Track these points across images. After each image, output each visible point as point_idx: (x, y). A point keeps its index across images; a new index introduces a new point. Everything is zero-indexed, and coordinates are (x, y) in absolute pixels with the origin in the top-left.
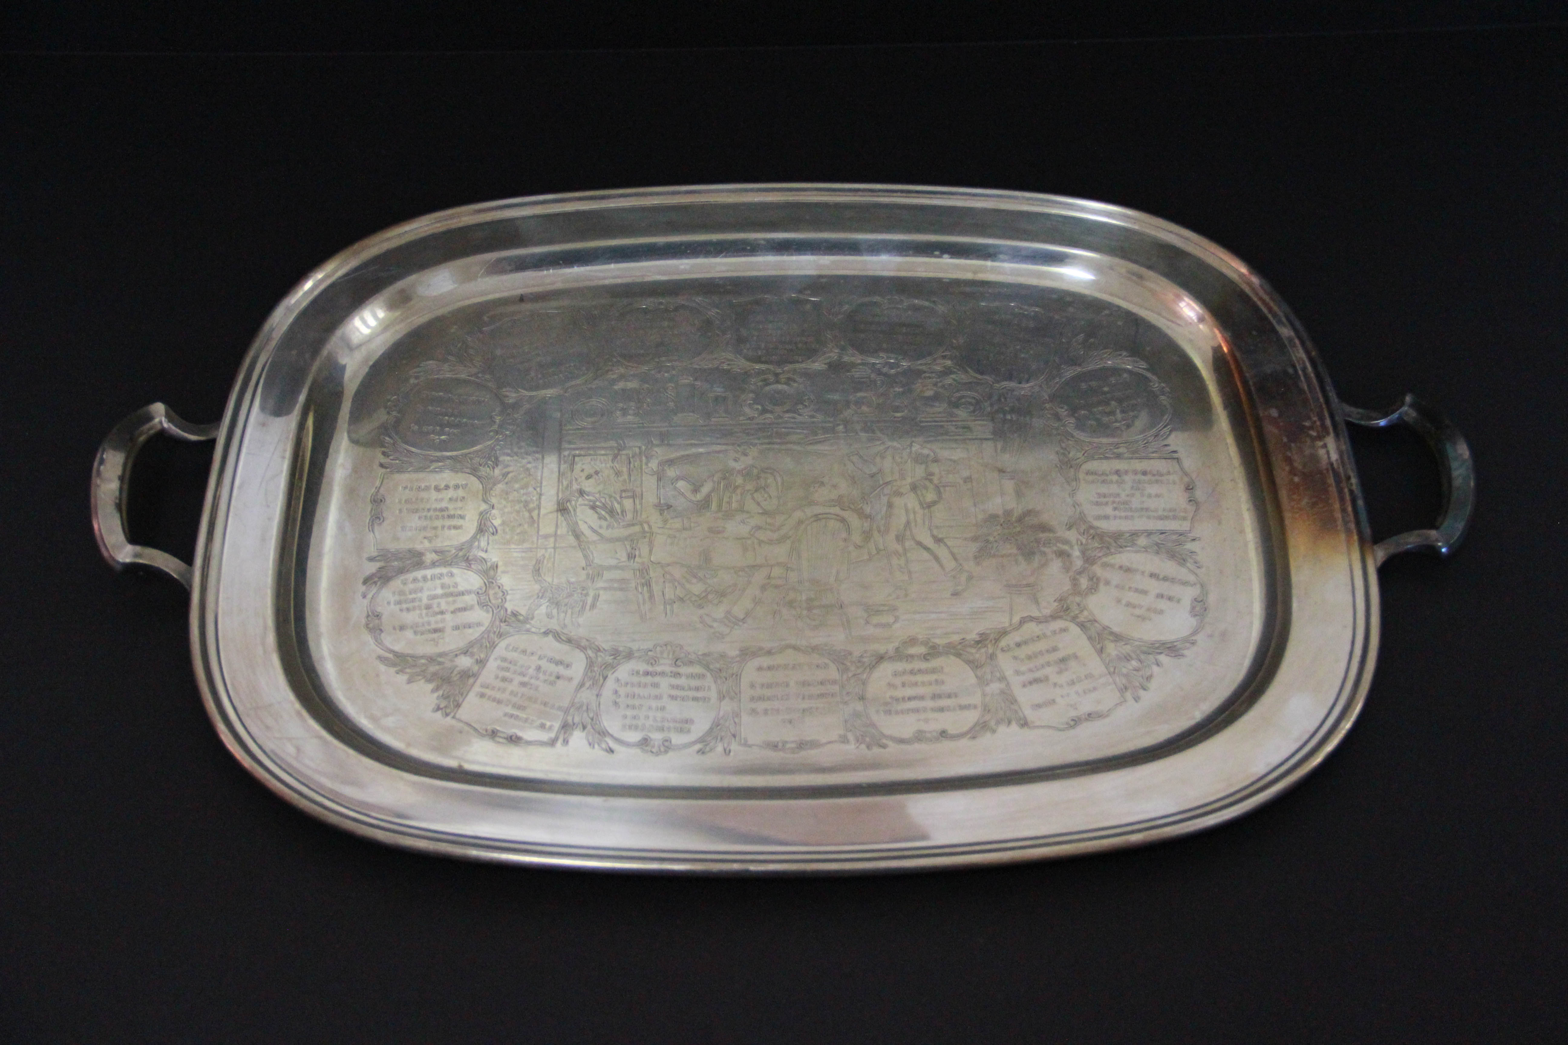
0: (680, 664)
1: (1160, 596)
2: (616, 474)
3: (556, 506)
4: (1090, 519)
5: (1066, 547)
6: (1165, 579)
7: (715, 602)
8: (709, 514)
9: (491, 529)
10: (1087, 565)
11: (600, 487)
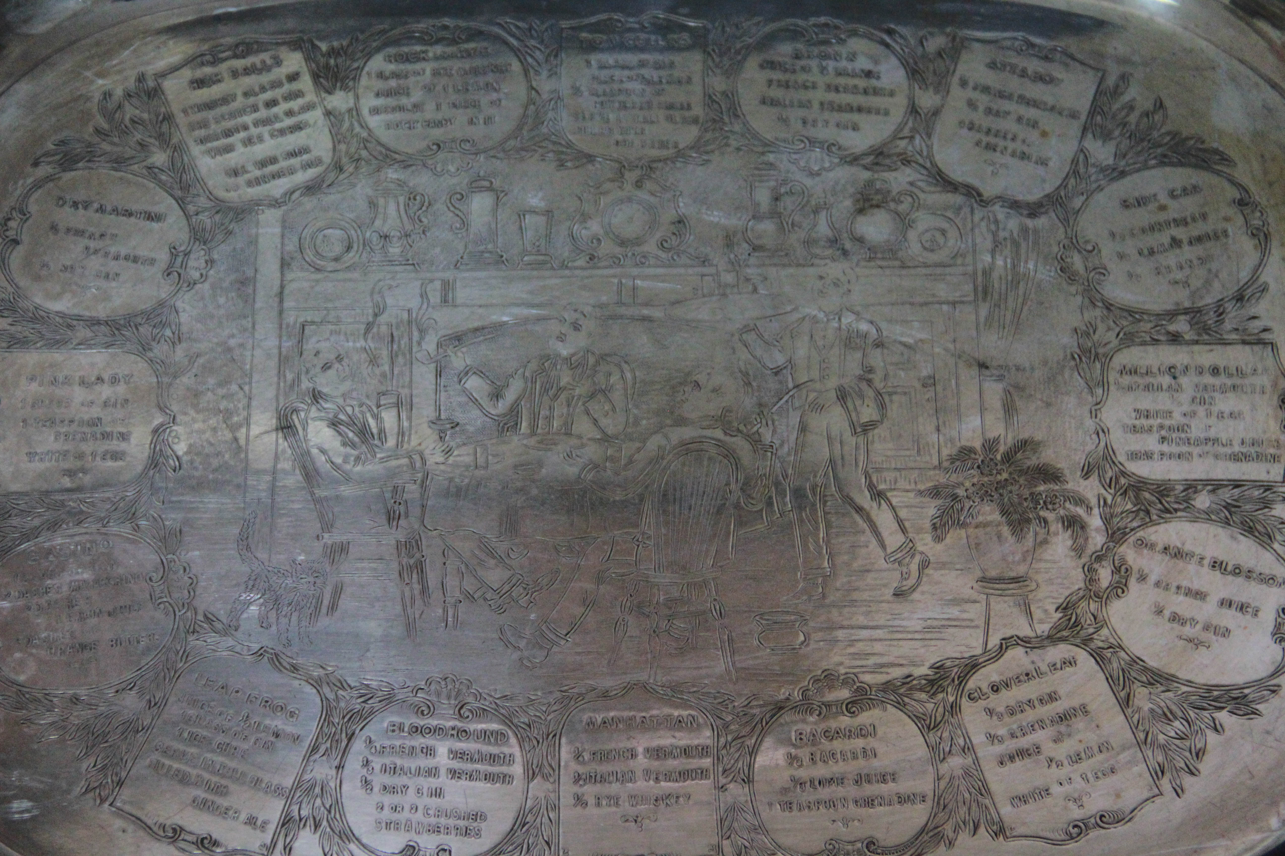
0: (467, 714)
1: (1225, 603)
2: (371, 361)
3: (274, 421)
4: (1121, 458)
5: (1080, 511)
6: (1237, 571)
7: (523, 602)
8: (516, 438)
9: (171, 462)
10: (1111, 545)
11: (347, 386)
